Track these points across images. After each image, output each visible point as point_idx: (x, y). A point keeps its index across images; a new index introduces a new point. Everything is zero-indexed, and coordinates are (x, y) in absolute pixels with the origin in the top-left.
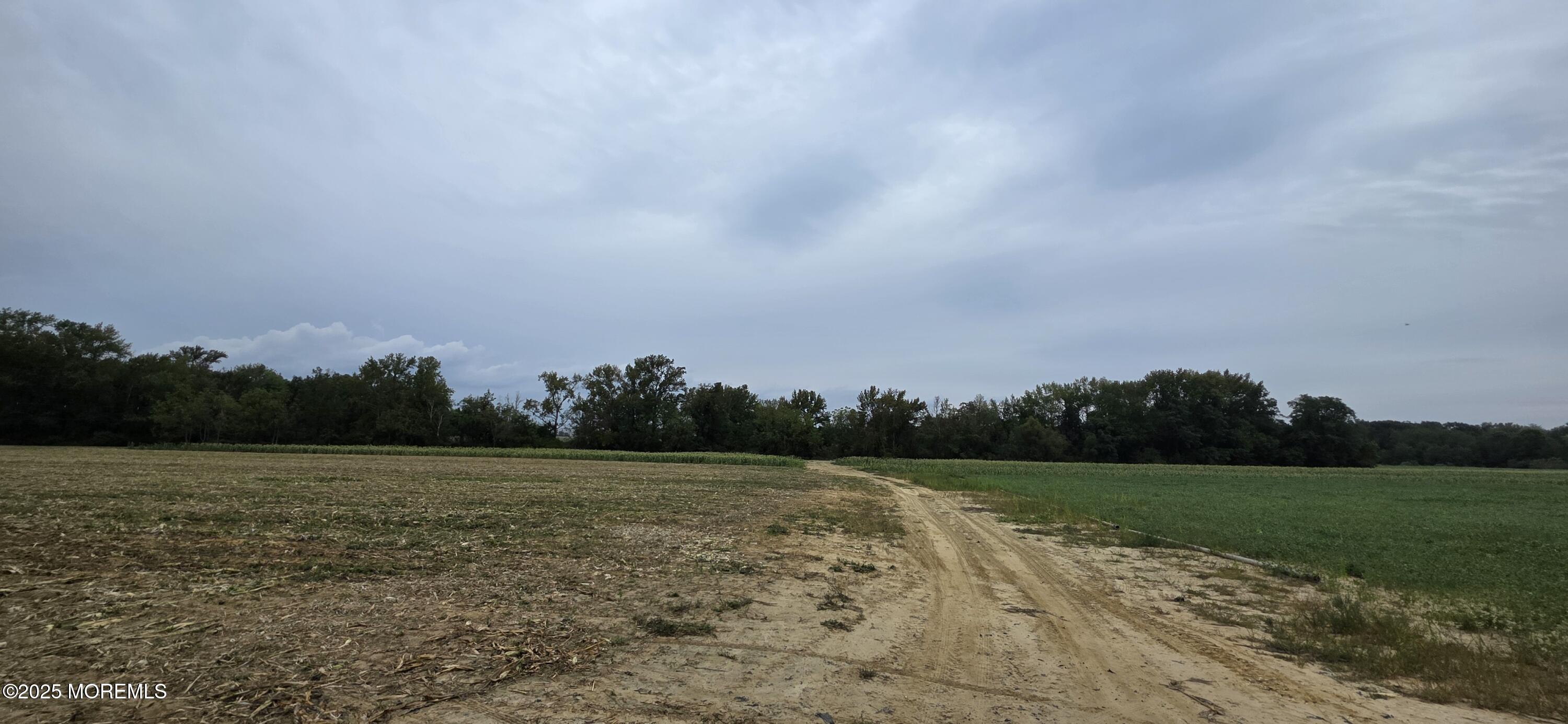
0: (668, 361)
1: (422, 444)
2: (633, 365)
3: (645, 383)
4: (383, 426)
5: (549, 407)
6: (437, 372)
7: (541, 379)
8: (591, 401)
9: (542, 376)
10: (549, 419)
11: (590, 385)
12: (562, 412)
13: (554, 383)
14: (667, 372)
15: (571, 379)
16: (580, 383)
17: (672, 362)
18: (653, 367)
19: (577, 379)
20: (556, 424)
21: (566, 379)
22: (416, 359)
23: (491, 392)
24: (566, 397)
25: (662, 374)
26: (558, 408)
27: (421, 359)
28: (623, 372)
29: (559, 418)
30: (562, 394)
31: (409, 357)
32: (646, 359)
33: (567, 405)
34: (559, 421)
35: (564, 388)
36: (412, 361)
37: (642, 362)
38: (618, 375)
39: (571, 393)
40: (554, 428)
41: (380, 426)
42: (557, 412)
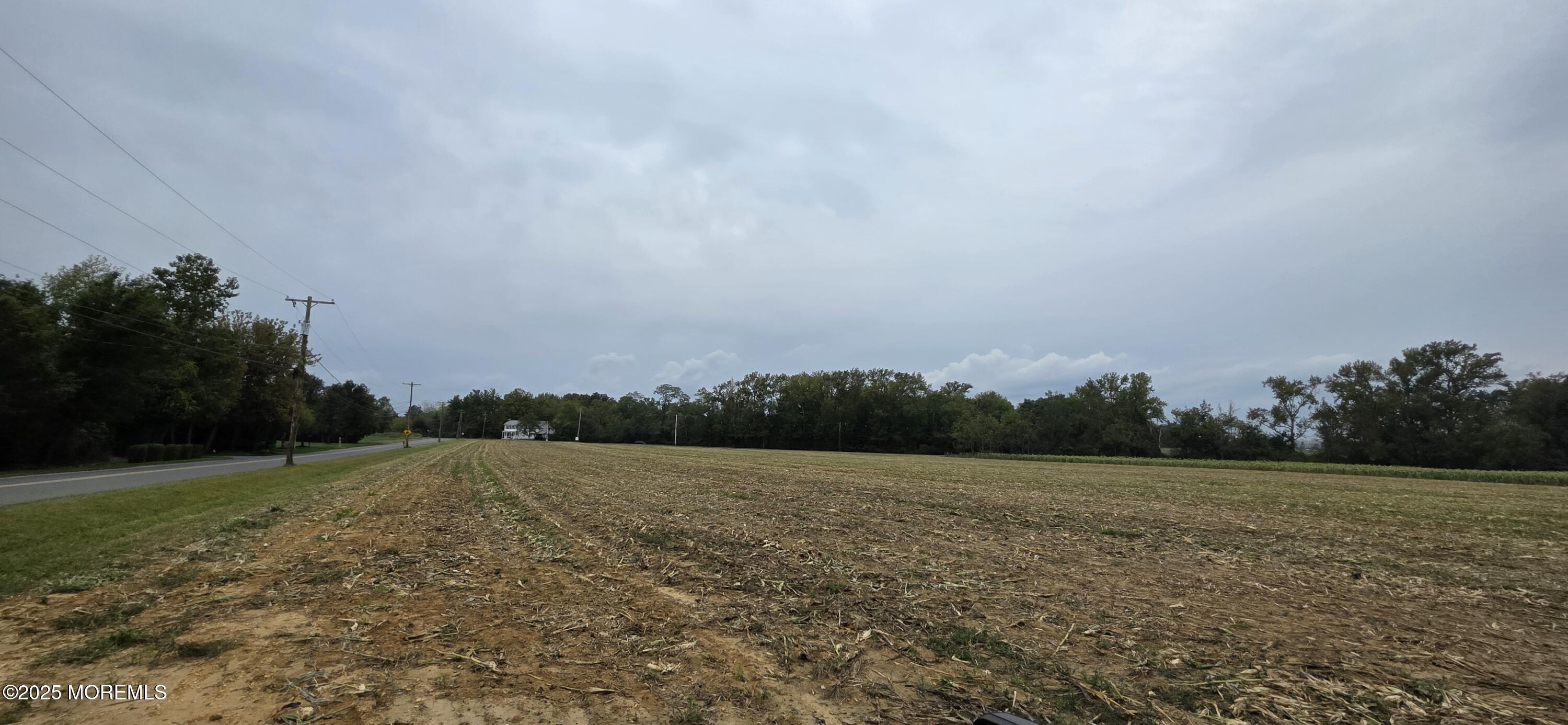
0: (1465, 347)
1: (1145, 456)
2: (1402, 359)
3: (1426, 381)
4: (1109, 439)
5: (1279, 415)
6: (1149, 386)
7: (1266, 385)
8: (1342, 407)
9: (1267, 382)
10: (1282, 428)
11: (1334, 387)
12: (1297, 421)
13: (1283, 388)
14: (1465, 361)
15: (1306, 382)
16: (1321, 387)
17: (1474, 348)
18: (1439, 357)
19: (1315, 381)
20: (1293, 434)
21: (1300, 383)
22: (1129, 376)
23: (1207, 403)
24: (1303, 404)
25: (1455, 365)
26: (1293, 417)
27: (1133, 375)
28: (1385, 367)
29: (1295, 427)
30: (1297, 400)
31: (1122, 376)
32: (1424, 349)
33: (1305, 413)
34: (1296, 431)
35: (1299, 392)
36: (1125, 379)
37: (1419, 353)
38: (1377, 373)
39: (1311, 399)
40: (1291, 438)
41: (1106, 439)
42: (1293, 422)
